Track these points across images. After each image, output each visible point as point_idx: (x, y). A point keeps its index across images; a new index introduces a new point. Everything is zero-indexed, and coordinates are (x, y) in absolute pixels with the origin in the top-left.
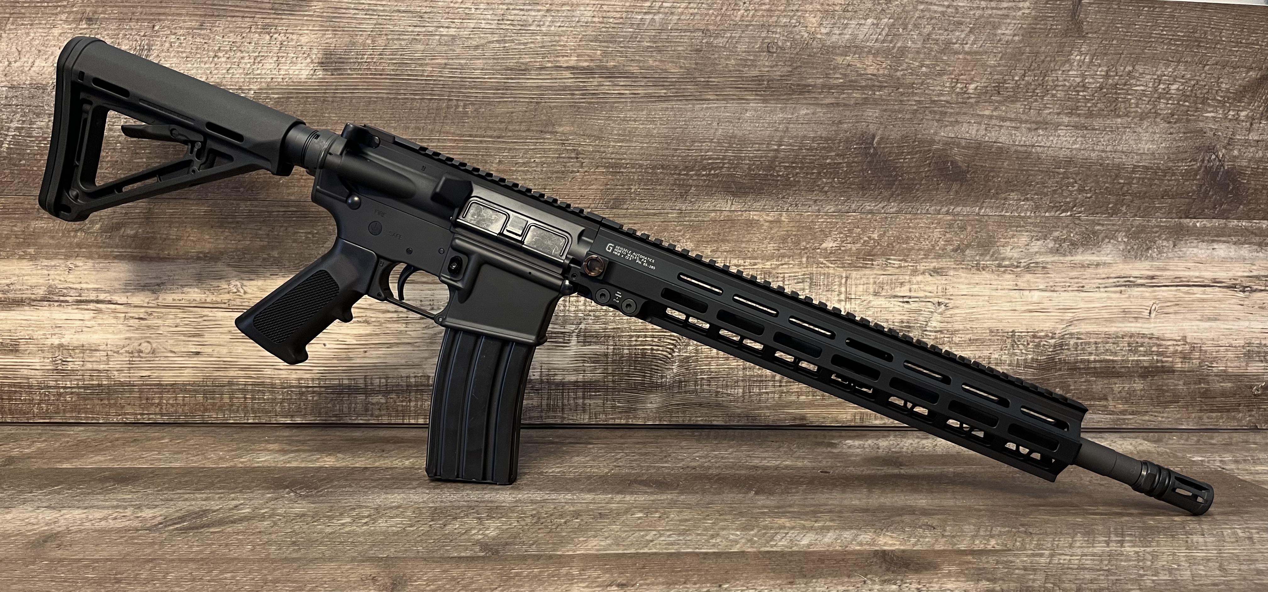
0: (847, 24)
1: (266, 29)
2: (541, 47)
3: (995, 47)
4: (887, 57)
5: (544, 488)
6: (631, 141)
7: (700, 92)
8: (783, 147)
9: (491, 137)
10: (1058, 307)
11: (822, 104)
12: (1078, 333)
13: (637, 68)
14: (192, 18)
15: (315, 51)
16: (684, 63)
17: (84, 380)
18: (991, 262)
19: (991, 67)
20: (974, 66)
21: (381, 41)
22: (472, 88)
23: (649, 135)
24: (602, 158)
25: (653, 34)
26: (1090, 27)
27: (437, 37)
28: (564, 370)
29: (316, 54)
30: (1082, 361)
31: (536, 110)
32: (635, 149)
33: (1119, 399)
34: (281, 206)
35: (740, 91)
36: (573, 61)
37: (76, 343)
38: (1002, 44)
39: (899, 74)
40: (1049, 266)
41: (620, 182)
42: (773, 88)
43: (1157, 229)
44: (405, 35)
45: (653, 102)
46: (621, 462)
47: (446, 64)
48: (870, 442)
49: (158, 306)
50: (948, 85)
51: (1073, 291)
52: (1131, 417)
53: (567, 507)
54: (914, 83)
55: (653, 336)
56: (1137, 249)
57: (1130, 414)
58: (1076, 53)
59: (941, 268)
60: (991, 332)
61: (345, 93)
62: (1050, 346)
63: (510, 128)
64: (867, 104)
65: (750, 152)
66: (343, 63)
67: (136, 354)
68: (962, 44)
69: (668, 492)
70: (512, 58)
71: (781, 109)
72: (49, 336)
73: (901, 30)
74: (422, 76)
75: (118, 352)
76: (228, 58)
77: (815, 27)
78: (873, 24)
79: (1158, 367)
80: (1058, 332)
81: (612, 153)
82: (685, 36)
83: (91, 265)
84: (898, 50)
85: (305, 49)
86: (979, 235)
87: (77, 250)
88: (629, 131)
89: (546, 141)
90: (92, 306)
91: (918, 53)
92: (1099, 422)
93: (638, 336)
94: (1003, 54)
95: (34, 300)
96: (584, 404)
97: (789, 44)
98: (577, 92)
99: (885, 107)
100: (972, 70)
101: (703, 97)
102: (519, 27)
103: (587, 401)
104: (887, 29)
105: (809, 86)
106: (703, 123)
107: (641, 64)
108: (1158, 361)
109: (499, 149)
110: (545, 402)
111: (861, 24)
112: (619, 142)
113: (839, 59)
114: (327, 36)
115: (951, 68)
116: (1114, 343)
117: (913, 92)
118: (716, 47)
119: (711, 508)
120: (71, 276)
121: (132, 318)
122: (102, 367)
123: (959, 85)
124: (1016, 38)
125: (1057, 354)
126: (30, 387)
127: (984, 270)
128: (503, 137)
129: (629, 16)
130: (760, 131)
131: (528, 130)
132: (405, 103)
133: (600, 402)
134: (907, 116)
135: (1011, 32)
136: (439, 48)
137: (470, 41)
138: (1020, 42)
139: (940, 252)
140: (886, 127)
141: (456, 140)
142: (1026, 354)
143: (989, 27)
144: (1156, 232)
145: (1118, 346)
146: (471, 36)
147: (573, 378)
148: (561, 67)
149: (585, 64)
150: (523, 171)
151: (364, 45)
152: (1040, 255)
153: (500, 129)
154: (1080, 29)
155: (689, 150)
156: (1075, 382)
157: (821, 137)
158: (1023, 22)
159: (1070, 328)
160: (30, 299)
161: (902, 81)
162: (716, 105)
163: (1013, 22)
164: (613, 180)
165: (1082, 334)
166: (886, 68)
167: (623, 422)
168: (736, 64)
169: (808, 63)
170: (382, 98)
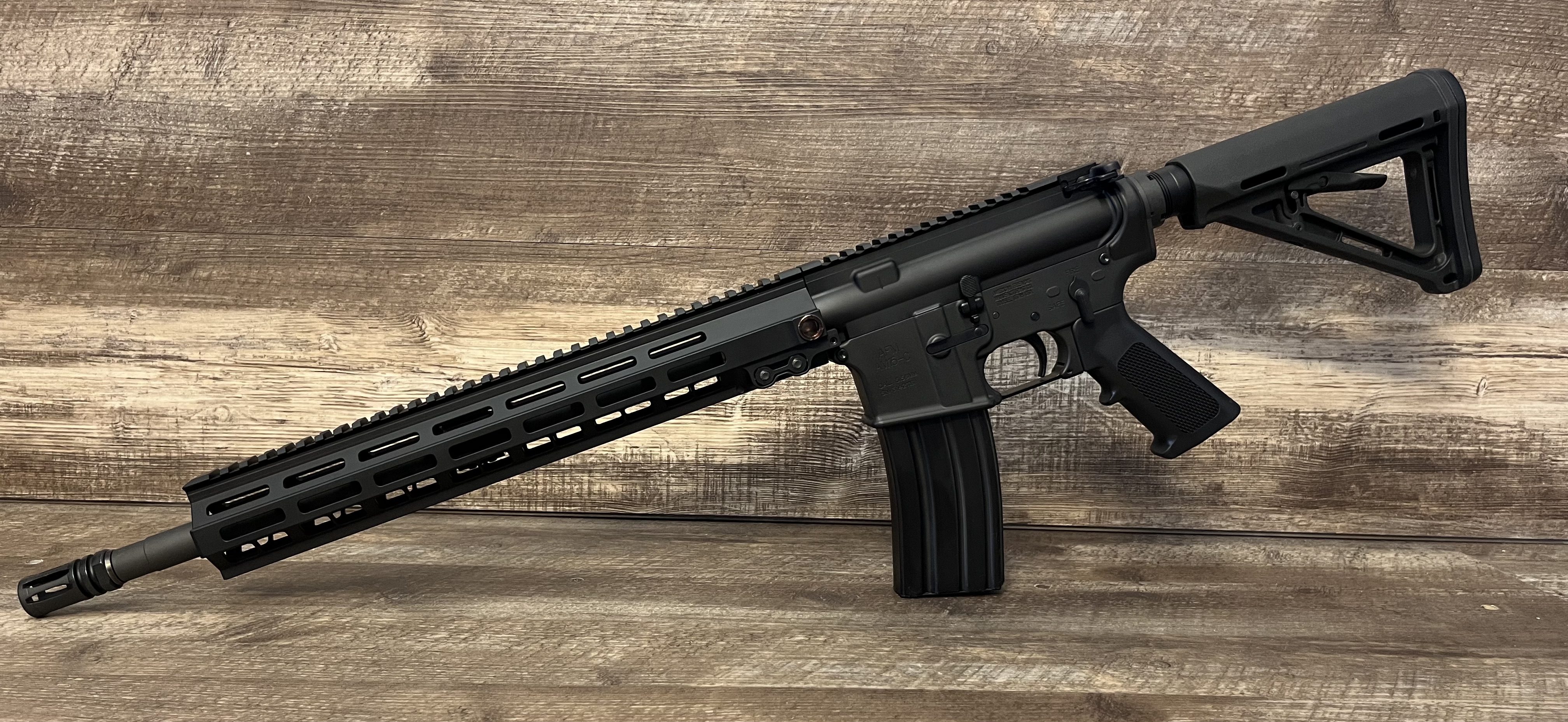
0: (1089, 17)
1: (363, 25)
2: (700, 48)
3: (1282, 46)
4: (1140, 60)
5: (689, 599)
6: (811, 166)
7: (899, 104)
8: (1004, 174)
9: (637, 160)
10: (1356, 381)
11: (1055, 120)
12: (1382, 414)
13: (820, 74)
14: (275, 12)
15: (423, 53)
16: (879, 68)
17: (150, 451)
18: (1270, 323)
19: (1276, 72)
20: (1254, 71)
21: (503, 41)
22: (614, 100)
23: (835, 158)
24: (775, 188)
25: (842, 31)
26: (1408, 21)
27: (572, 36)
28: (725, 449)
29: (424, 57)
30: (1387, 450)
31: (693, 126)
32: (816, 176)
33: (1433, 499)
34: (382, 244)
35: (951, 103)
36: (739, 65)
37: (140, 407)
38: (1291, 43)
39: (1155, 81)
40: (1345, 329)
41: (798, 217)
42: (992, 99)
43: (1491, 283)
44: (532, 33)
45: (840, 116)
46: (789, 567)
47: (582, 69)
48: (1106, 548)
49: (236, 364)
50: (1219, 95)
51: (1376, 361)
52: (1448, 522)
53: (712, 624)
54: (1174, 94)
55: (835, 410)
56: (1464, 308)
57: (1448, 519)
58: (1389, 54)
59: (1204, 330)
60: (1268, 411)
61: (459, 105)
62: (1345, 431)
63: (662, 149)
64: (1113, 120)
65: (962, 180)
66: (457, 67)
67: (211, 422)
68: (1238, 43)
69: (842, 608)
70: (664, 62)
71: (1002, 126)
72: (109, 398)
73: (1159, 25)
74: (552, 84)
75: (189, 419)
76: (318, 62)
77: (1048, 22)
78: (1123, 18)
79: (1486, 459)
80: (1355, 413)
81: (787, 181)
82: (882, 33)
83: (157, 313)
84: (1154, 51)
85: (410, 50)
86: (1255, 288)
87: (140, 295)
88: (809, 153)
89: (705, 165)
90: (158, 362)
91: (1181, 54)
92: (1406, 528)
93: (818, 410)
94: (1293, 56)
95: (91, 355)
96: (750, 493)
97: (1013, 43)
98: (745, 105)
99: (1136, 124)
100: (1252, 76)
101: (903, 111)
102: (673, 23)
103: (754, 489)
104: (1141, 24)
105: (1039, 96)
106: (902, 143)
107: (826, 69)
108: (1486, 452)
109: (647, 175)
110: (701, 489)
111: (1108, 18)
112: (797, 167)
113: (1078, 63)
114: (437, 35)
115: (1224, 74)
116: (1429, 429)
117: (1173, 105)
118: (920, 47)
119: (891, 631)
120: (133, 326)
121: (206, 377)
122: (170, 436)
123: (1234, 96)
124: (1311, 35)
125: (1354, 440)
126: (87, 458)
127: (1260, 332)
128: (652, 160)
129: (811, 8)
130: (975, 153)
131: (683, 152)
132: (532, 117)
133: (769, 490)
134: (1166, 136)
135: (1304, 26)
136: (573, 49)
137: (612, 41)
138: (1315, 39)
139: (1204, 309)
140: (1137, 150)
141: (594, 164)
142: (1314, 441)
143: (1276, 20)
144: (1490, 286)
145: (1434, 432)
146: (614, 34)
147: (735, 460)
148: (724, 72)
149: (755, 69)
150: (677, 203)
151: (482, 45)
152: (1335, 314)
153: (648, 150)
154: (1395, 24)
155: (884, 177)
156: (1377, 477)
157: (1053, 162)
158: (1320, 13)
159: (1371, 408)
160: (85, 353)
161: (1158, 91)
162: (919, 121)
163: (1307, 13)
164: (788, 215)
165: (1387, 415)
166: (1138, 74)
167: (797, 515)
168: (946, 69)
169: (1036, 68)
170: (504, 111)
